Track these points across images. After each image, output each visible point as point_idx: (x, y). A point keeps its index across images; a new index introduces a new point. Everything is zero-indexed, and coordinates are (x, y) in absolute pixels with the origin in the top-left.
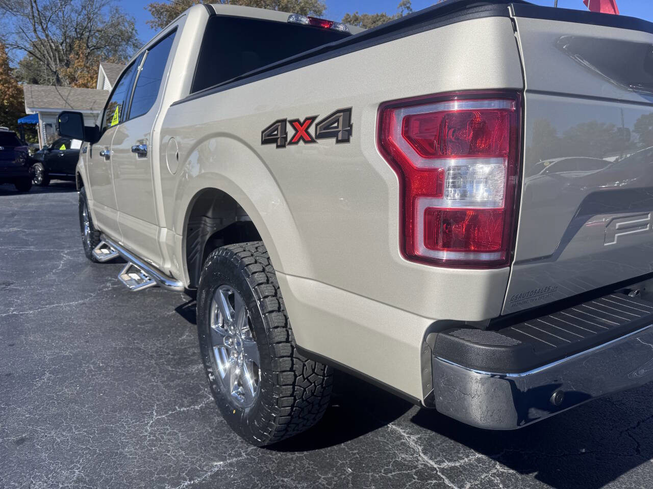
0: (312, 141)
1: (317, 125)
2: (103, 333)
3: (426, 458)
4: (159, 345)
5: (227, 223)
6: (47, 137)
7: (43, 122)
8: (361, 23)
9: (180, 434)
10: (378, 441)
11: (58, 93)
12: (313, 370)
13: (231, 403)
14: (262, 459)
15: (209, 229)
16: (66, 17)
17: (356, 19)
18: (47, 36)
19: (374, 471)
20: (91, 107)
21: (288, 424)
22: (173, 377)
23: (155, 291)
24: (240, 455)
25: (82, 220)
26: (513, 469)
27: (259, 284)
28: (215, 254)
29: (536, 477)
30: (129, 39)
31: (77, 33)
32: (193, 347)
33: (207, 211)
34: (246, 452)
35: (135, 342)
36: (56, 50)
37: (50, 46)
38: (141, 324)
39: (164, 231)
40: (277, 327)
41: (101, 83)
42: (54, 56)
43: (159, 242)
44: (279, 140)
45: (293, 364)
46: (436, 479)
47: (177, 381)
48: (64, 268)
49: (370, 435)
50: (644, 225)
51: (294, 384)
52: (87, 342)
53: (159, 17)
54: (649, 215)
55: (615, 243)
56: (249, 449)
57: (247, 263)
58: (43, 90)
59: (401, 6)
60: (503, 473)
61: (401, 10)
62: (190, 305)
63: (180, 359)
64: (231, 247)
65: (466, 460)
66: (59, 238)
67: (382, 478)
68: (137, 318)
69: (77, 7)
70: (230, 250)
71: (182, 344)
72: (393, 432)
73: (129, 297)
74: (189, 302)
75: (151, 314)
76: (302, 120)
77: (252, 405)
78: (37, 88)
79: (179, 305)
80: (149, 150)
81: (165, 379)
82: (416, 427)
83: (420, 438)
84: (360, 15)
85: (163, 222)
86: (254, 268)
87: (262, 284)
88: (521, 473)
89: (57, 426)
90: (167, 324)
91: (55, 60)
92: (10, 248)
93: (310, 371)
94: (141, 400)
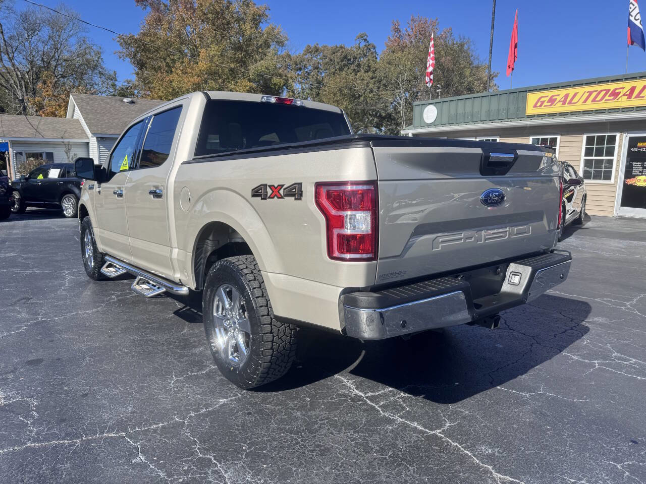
0: (282, 198)
1: (284, 189)
2: (121, 330)
3: (357, 391)
4: (167, 337)
5: (222, 244)
6: (17, 165)
7: (13, 151)
8: (322, 54)
9: (194, 387)
10: (328, 384)
11: (28, 122)
12: (284, 333)
13: (229, 364)
14: (251, 397)
15: (209, 248)
16: (33, 46)
17: (317, 50)
18: (13, 65)
19: (324, 399)
20: (62, 135)
21: (269, 368)
22: (181, 356)
23: (153, 300)
24: (237, 395)
25: (83, 245)
26: (411, 394)
27: (250, 281)
28: (217, 265)
29: (424, 398)
30: (95, 67)
31: (43, 62)
32: (193, 337)
33: (209, 236)
34: (241, 393)
35: (148, 335)
36: (22, 78)
37: (17, 75)
38: (149, 324)
39: (176, 251)
40: (261, 306)
41: (71, 112)
42: (21, 85)
43: (171, 259)
44: (262, 196)
45: (272, 329)
46: (362, 401)
47: (185, 358)
48: (71, 285)
49: (322, 381)
50: (461, 239)
51: (272, 342)
52: (110, 337)
53: (126, 48)
54: (463, 234)
55: (440, 249)
56: (243, 392)
57: (241, 268)
58: (13, 120)
59: (359, 38)
60: (404, 397)
61: (359, 42)
62: (184, 310)
63: (185, 345)
64: (230, 259)
65: (383, 391)
66: (57, 261)
67: (328, 402)
68: (144, 320)
69: (44, 37)
70: (229, 261)
71: (184, 336)
72: (337, 379)
73: (135, 306)
74: (184, 308)
75: (155, 317)
76: (276, 186)
77: (245, 360)
78: (7, 118)
79: (176, 310)
80: (164, 193)
81: (177, 357)
82: (353, 376)
83: (354, 382)
84: (320, 46)
85: (175, 244)
86: (246, 271)
87: (251, 280)
88: (415, 396)
89: (108, 387)
90: (169, 323)
91: (21, 89)
92: (15, 270)
93: (282, 334)
94: (162, 370)
